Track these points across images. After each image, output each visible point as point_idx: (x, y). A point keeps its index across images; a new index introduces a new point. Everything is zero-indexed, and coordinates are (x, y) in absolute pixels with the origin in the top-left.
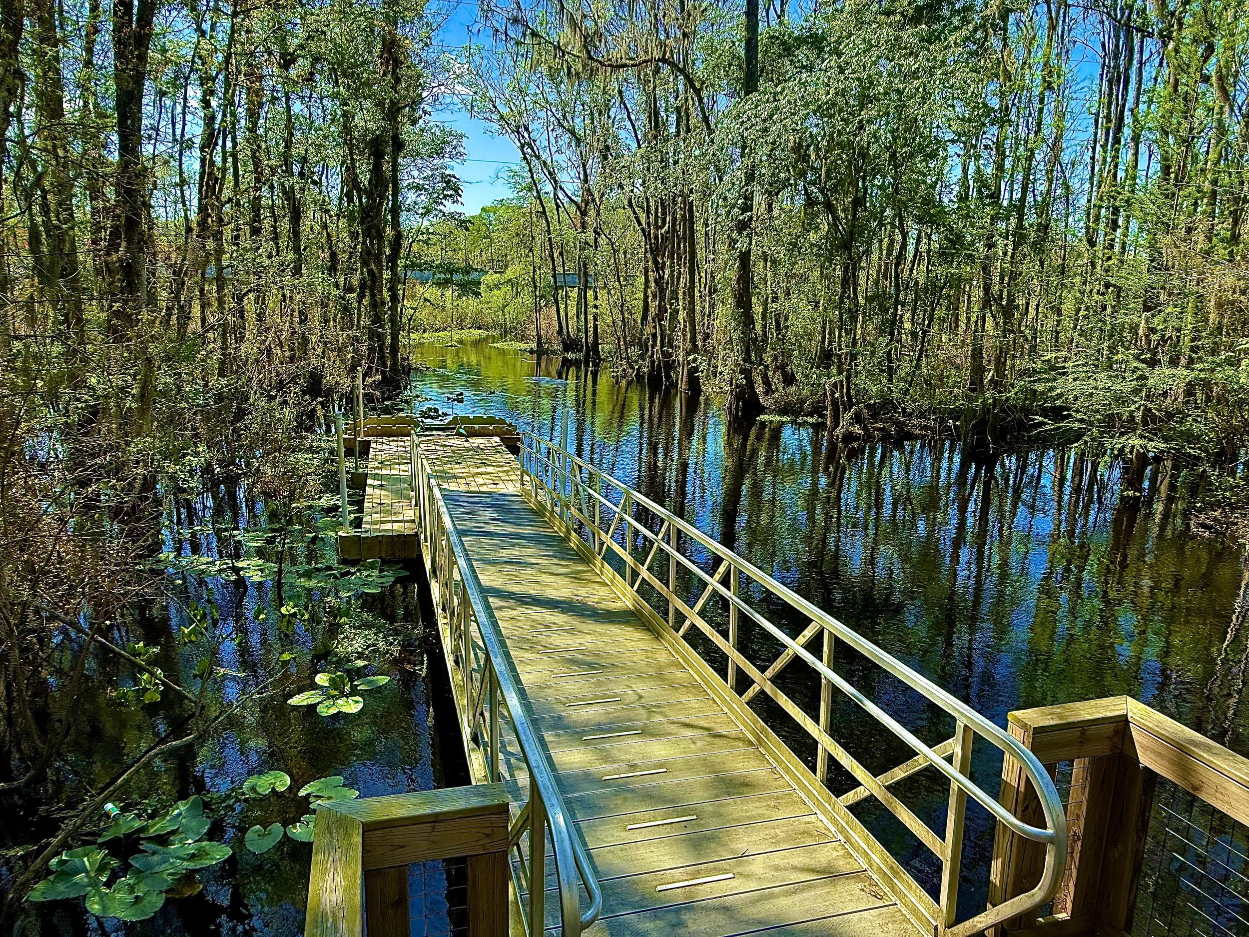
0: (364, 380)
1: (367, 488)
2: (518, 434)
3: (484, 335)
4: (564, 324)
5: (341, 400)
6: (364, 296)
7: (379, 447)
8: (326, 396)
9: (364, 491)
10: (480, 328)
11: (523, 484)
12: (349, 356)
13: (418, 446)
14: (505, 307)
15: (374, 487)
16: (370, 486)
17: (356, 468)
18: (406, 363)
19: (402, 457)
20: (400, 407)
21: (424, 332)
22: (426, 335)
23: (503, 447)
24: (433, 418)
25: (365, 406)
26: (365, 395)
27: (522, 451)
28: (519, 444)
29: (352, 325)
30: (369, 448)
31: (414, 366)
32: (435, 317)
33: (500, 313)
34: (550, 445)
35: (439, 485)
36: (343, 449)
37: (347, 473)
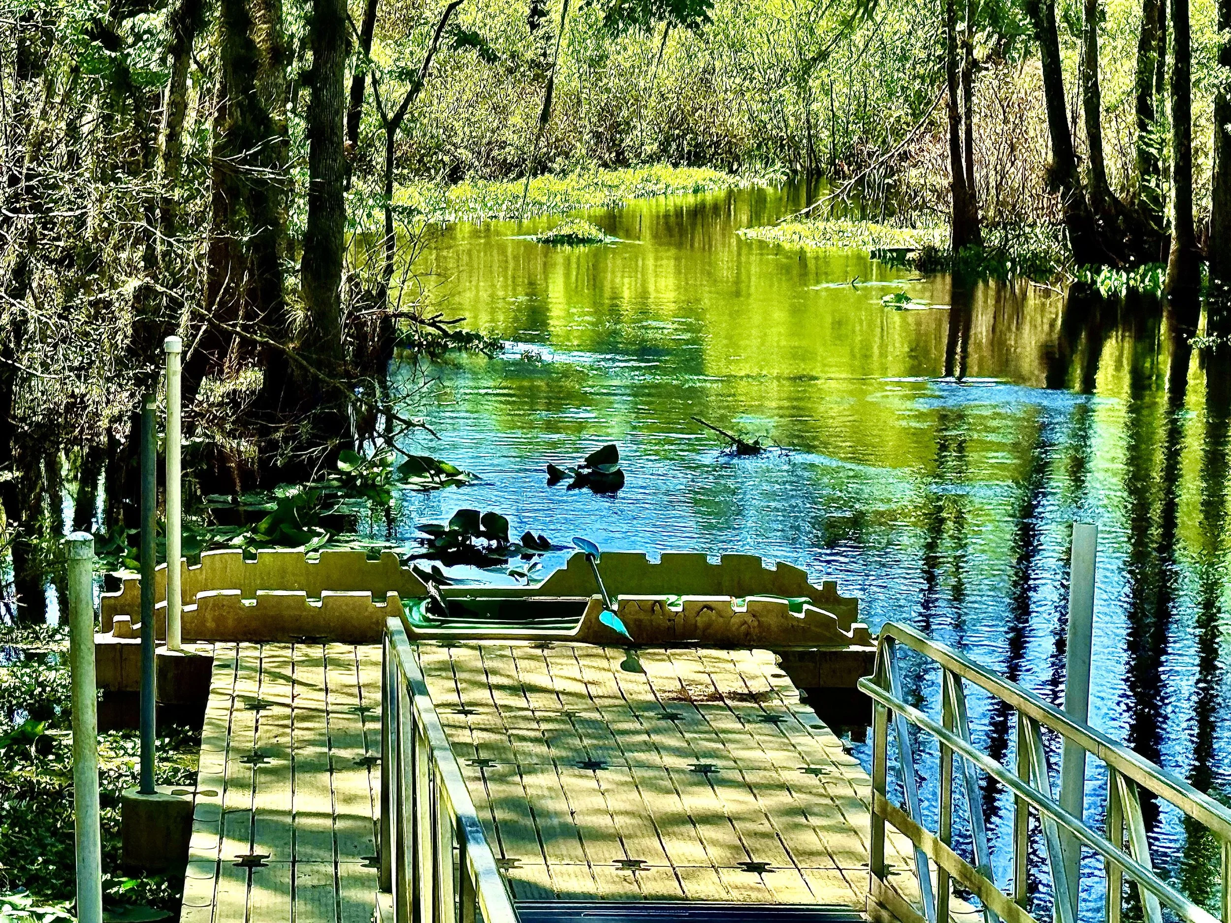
0: (189, 390)
1: (190, 871)
2: (863, 637)
3: (715, 193)
4: (1080, 133)
5: (88, 479)
6: (201, 25)
7: (247, 687)
8: (27, 464)
9: (178, 884)
10: (696, 158)
11: (880, 870)
12: (131, 285)
13: (416, 688)
14: (808, 67)
15: (219, 869)
16: (203, 863)
17: (146, 780)
18: (369, 315)
19: (345, 739)
20: (342, 507)
21: (455, 175)
22: (460, 191)
23: (792, 698)
24: (483, 560)
25: (189, 504)
26: (190, 456)
27: (878, 714)
28: (865, 685)
29: (150, 153)
30: (202, 692)
31: (403, 326)
32: (500, 110)
33: (788, 92)
34: (1010, 693)
35: (503, 863)
36: (90, 694)
37: (107, 800)
